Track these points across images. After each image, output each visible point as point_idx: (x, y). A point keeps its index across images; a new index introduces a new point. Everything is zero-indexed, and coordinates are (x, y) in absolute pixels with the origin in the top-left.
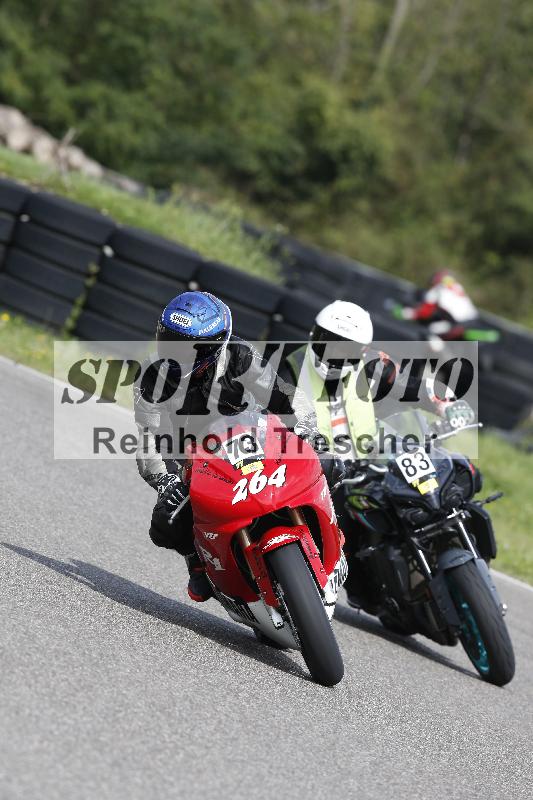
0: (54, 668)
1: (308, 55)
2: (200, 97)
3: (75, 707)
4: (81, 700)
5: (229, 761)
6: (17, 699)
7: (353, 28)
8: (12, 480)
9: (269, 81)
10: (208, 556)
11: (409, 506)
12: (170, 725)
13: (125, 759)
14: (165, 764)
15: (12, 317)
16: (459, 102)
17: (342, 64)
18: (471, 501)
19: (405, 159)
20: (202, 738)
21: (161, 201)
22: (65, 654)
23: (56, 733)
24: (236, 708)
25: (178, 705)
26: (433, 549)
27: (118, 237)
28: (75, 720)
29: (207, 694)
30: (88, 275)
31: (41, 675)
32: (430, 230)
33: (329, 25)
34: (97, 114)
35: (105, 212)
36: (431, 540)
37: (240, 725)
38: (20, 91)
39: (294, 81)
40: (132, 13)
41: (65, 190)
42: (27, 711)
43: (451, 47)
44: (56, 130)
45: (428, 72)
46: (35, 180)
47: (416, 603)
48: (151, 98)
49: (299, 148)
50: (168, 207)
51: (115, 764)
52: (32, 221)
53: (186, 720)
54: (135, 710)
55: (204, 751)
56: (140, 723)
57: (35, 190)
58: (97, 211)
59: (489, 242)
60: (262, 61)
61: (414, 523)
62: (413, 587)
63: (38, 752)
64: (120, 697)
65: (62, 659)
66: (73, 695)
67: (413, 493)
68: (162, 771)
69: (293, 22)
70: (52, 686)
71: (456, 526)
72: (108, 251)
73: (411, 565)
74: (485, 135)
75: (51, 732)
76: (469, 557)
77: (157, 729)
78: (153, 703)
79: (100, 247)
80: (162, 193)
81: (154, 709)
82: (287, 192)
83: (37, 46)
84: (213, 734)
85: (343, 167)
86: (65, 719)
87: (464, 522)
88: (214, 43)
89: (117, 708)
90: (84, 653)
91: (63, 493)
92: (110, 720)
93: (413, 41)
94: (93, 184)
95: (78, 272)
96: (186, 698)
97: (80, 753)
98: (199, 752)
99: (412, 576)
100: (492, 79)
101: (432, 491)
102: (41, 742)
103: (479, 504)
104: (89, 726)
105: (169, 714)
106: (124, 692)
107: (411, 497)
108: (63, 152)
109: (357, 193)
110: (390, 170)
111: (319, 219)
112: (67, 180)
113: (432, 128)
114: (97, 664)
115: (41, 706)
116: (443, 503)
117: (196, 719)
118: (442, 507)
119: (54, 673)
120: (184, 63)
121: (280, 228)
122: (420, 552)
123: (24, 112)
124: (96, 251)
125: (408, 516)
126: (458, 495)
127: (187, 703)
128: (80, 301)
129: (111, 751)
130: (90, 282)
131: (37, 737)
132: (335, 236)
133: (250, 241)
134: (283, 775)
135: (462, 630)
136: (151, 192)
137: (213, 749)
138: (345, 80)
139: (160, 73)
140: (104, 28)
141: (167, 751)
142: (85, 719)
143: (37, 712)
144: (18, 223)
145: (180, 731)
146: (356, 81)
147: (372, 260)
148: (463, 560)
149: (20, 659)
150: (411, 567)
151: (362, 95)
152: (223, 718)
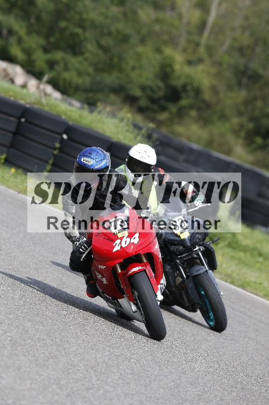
0: (38, 347)
1: (166, 37)
2: (111, 59)
3: (48, 366)
4: (51, 363)
5: (126, 394)
6: (18, 362)
7: (188, 24)
8: (16, 252)
9: (146, 51)
10: (99, 276)
11: (175, 245)
12: (96, 376)
13: (73, 393)
14: (94, 395)
15: (16, 170)
16: (242, 61)
17: (183, 42)
18: (205, 242)
19: (214, 90)
20: (112, 382)
21: (91, 111)
22: (43, 340)
23: (39, 380)
24: (129, 367)
25: (100, 365)
26: (186, 265)
27: (70, 129)
28: (48, 373)
29: (115, 360)
30: (55, 149)
31: (31, 350)
32: (227, 125)
33: (176, 23)
34: (59, 68)
35: (64, 117)
36: (185, 261)
37: (131, 376)
38: (20, 56)
39: (159, 51)
40: (77, 17)
41: (43, 106)
42: (24, 369)
43: (238, 33)
44: (38, 76)
45: (226, 46)
46: (28, 101)
47: (177, 292)
48: (86, 59)
49: (161, 84)
50: (95, 114)
51: (68, 395)
52: (26, 121)
53: (104, 373)
54: (79, 368)
55: (113, 389)
56: (81, 375)
57: (28, 106)
58: (59, 116)
59: (257, 132)
60: (143, 41)
61: (178, 253)
62: (177, 284)
63: (29, 389)
64: (71, 362)
65: (42, 342)
66: (47, 361)
67: (177, 238)
68: (92, 399)
69: (158, 21)
70: (36, 356)
71: (198, 254)
72: (65, 137)
73: (176, 273)
74: (255, 78)
75: (36, 379)
76: (205, 270)
77: (89, 378)
78: (87, 365)
79: (61, 135)
80: (93, 108)
81: (88, 368)
82: (155, 107)
83: (29, 33)
84: (118, 380)
85: (183, 95)
86: (43, 373)
87: (202, 252)
88: (118, 32)
89: (69, 367)
90: (52, 340)
91: (42, 258)
92: (66, 373)
93: (218, 30)
94: (57, 103)
95: (50, 147)
96: (104, 362)
97: (50, 390)
98: (110, 389)
99: (177, 279)
100: (258, 50)
101: (187, 237)
102: (31, 384)
103: (208, 243)
104: (55, 376)
105: (95, 370)
106: (73, 359)
107: (176, 240)
108: (42, 87)
109: (191, 107)
110: (207, 95)
111: (171, 121)
112: (44, 101)
113: (228, 74)
114: (59, 345)
115: (31, 366)
116: (192, 243)
117: (109, 373)
118: (191, 245)
119: (37, 350)
120: (103, 42)
121: (151, 125)
122: (180, 267)
123: (23, 67)
124: (59, 136)
125: (175, 250)
126: (199, 239)
127: (104, 364)
128: (51, 162)
129: (66, 389)
130: (56, 152)
131: (29, 382)
132: (179, 129)
133: (136, 131)
134: (153, 401)
135: (201, 305)
136: (86, 106)
137: (117, 388)
138: (185, 50)
139: (91, 47)
140: (63, 24)
141: (95, 389)
142: (53, 373)
143: (28, 369)
144: (20, 122)
145: (101, 379)
146: (190, 51)
147: (198, 141)
148: (202, 271)
149: (20, 342)
150: (176, 275)
151: (193, 58)
152: (123, 372)
